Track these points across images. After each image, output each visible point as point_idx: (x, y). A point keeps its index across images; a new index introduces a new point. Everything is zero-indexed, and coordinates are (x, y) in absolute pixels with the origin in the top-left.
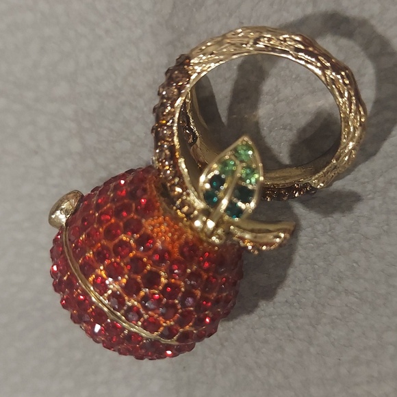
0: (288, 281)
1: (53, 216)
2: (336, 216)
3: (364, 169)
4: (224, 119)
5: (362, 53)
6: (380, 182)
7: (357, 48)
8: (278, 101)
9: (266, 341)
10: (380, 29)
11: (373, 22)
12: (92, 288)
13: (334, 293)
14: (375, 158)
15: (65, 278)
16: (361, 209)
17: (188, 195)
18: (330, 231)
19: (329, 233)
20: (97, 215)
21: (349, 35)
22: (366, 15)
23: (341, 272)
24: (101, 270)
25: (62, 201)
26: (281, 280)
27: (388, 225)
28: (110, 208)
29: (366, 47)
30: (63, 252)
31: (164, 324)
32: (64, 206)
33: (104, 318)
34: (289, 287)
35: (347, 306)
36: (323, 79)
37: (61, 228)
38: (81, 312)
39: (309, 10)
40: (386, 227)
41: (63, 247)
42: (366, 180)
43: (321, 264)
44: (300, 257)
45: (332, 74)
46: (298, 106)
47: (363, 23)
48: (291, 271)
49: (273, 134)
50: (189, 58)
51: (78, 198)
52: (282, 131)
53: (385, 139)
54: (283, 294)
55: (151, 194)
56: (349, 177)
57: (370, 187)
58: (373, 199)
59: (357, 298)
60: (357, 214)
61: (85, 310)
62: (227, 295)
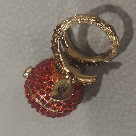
0: (100, 91)
1: (25, 75)
2: (114, 70)
3: (122, 55)
4: (77, 40)
5: (118, 17)
6: (127, 58)
7: (117, 16)
8: (93, 34)
9: (95, 110)
10: (124, 9)
11: (121, 7)
12: (36, 98)
13: (115, 94)
14: (125, 51)
15: (28, 95)
16: (122, 67)
17: (64, 68)
18: (112, 74)
19: (112, 75)
20: (36, 75)
21: (114, 11)
22: (119, 5)
23: (117, 87)
24: (38, 93)
25: (27, 70)
26: (98, 90)
27: (130, 72)
28: (40, 73)
29: (120, 15)
30: (27, 86)
31: (59, 108)
32: (28, 71)
33: (40, 107)
34: (101, 92)
35: (119, 98)
36: (103, 29)
37: (27, 78)
38: (34, 105)
39: (101, 4)
40: (130, 73)
41: (27, 85)
42: (123, 58)
43: (111, 85)
44: (104, 83)
45: (106, 28)
46: (100, 35)
47: (118, 7)
48: (101, 87)
49: (92, 44)
50: (60, 25)
51: (32, 69)
52: (95, 43)
53: (128, 45)
54: (99, 95)
55: (52, 68)
56: (117, 57)
57: (124, 60)
58: (125, 64)
59: (122, 95)
60: (120, 69)
61: (35, 104)
62: (79, 98)
